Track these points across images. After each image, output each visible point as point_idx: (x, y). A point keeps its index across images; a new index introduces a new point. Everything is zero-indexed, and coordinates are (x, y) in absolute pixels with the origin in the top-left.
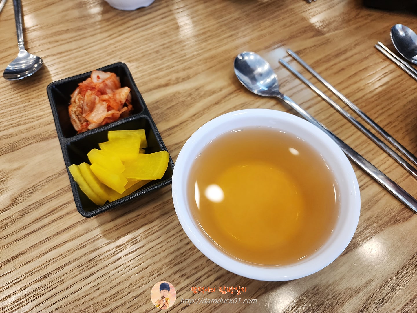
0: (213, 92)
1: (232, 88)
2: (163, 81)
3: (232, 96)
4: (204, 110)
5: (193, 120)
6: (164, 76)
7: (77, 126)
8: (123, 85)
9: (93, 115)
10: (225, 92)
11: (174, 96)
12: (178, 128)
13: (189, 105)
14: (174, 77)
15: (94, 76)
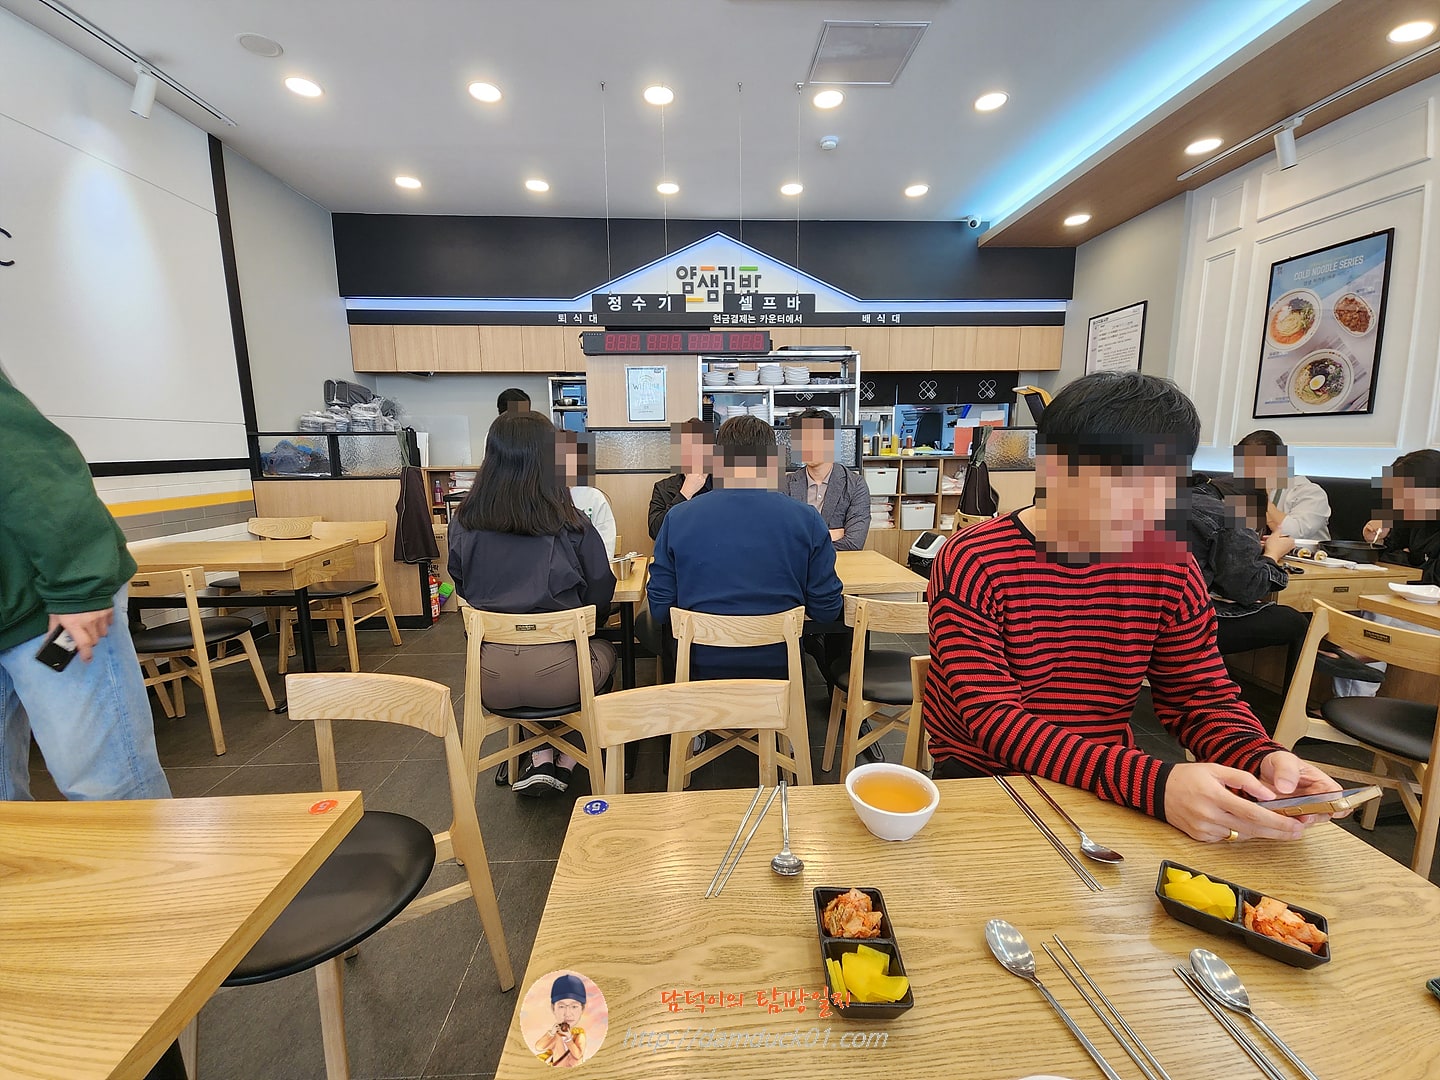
0: (960, 951)
1: (982, 954)
2: (910, 922)
3: (981, 962)
4: (948, 965)
5: (935, 971)
6: (912, 917)
7: (834, 931)
8: (874, 909)
9: (849, 924)
10: (973, 955)
11: (919, 940)
12: (918, 973)
13: (933, 955)
14: (922, 921)
15: (853, 893)
